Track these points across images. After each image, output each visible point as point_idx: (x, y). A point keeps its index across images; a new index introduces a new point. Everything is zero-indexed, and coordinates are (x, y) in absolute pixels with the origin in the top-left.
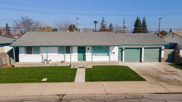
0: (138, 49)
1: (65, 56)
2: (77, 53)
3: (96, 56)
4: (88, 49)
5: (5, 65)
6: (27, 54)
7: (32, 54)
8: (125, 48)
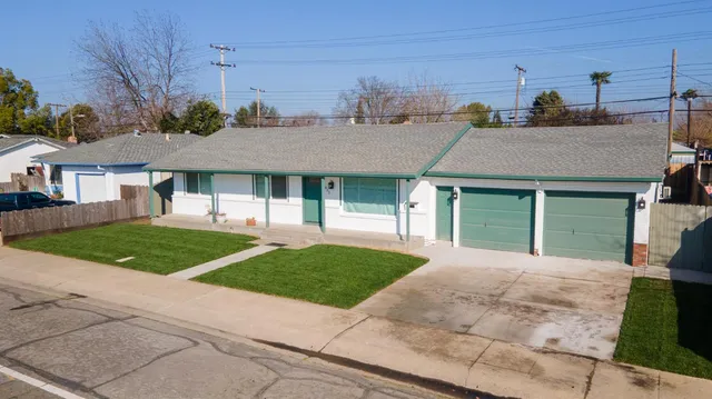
0: (521, 193)
1: (267, 204)
2: (301, 199)
3: (358, 211)
4: (332, 185)
5: (142, 217)
6: (188, 192)
7: (197, 192)
8: (464, 190)
